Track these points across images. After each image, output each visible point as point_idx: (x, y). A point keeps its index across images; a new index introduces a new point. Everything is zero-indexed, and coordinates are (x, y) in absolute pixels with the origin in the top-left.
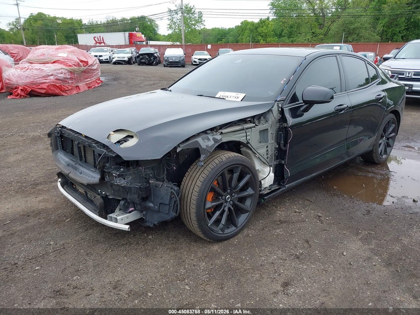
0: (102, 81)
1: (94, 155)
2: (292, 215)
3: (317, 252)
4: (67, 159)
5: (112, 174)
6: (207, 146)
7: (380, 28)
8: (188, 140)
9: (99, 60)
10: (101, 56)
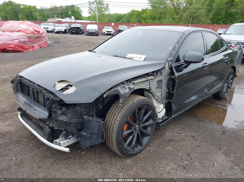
0: (48, 43)
1: (44, 98)
2: (176, 135)
3: (197, 163)
4: (25, 100)
5: (57, 113)
6: (124, 93)
7: (211, 16)
8: (111, 88)
9: (47, 30)
10: (48, 28)
